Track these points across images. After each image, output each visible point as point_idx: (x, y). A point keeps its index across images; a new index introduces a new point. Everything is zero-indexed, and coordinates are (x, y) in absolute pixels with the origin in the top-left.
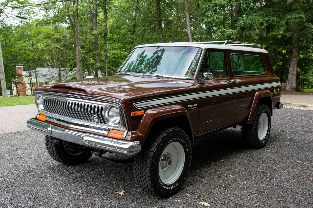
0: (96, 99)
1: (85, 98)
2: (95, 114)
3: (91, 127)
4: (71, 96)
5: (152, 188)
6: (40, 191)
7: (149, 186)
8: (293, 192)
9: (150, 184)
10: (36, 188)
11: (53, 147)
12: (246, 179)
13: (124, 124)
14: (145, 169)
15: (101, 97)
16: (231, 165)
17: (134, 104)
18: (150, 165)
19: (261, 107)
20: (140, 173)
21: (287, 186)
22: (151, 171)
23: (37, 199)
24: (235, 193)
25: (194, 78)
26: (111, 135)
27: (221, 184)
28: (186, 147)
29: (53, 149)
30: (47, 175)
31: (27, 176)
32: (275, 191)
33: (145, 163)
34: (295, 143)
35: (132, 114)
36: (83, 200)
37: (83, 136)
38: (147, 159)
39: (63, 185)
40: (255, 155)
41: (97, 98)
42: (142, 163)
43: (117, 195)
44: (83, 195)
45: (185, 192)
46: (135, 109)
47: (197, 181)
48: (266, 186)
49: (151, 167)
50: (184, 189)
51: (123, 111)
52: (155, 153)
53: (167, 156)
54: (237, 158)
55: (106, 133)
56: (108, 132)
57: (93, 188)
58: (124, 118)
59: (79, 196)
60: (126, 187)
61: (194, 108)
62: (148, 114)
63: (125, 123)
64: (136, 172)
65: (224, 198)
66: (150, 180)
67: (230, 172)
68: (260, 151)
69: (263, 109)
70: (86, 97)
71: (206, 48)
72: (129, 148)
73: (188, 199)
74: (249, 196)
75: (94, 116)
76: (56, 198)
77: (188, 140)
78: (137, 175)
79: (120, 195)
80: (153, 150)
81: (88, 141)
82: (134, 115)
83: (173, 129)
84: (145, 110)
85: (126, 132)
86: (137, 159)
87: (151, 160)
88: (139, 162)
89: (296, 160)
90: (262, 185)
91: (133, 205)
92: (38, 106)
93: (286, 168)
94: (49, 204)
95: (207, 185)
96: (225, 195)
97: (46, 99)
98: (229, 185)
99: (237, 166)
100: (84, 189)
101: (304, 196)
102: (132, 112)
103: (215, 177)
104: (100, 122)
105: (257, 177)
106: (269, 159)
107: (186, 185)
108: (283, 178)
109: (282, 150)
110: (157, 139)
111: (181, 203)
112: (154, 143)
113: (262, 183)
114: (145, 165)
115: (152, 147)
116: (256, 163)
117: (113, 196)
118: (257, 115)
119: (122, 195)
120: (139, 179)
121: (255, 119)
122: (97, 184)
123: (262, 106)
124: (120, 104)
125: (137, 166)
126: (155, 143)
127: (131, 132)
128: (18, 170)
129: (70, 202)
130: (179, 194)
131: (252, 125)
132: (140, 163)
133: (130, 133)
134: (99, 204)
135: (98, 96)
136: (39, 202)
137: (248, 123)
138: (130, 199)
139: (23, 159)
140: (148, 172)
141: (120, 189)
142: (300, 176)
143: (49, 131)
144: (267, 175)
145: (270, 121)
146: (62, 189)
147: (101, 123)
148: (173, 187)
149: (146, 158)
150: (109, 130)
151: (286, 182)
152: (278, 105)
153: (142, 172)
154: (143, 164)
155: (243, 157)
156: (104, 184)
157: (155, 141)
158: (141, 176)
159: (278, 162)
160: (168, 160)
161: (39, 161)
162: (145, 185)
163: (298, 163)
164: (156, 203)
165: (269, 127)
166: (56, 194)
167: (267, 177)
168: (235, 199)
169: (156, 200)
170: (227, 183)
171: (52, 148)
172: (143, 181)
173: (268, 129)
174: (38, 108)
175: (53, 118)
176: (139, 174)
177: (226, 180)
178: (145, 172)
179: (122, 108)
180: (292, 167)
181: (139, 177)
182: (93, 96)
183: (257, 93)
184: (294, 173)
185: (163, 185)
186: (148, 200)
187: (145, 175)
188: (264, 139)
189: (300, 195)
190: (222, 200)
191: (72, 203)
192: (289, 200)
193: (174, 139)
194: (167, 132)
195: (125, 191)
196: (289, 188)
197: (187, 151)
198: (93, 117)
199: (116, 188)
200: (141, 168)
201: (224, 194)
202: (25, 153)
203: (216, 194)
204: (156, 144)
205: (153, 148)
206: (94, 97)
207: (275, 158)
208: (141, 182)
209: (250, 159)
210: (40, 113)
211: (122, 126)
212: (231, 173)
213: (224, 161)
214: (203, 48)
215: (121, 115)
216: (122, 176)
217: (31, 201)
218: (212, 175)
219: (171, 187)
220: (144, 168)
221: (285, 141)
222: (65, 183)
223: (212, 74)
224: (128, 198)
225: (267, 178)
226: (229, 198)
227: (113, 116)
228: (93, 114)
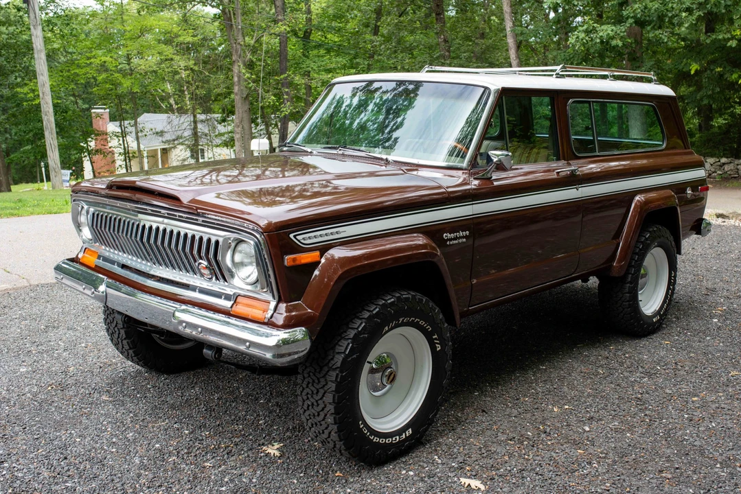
0: (203, 221)
1: (179, 216)
2: (201, 258)
3: (193, 288)
4: (146, 209)
5: (342, 443)
6: (78, 440)
7: (334, 436)
8: (702, 455)
9: (336, 433)
10: (69, 432)
11: (121, 330)
12: (592, 418)
13: (269, 284)
14: (323, 396)
15: (216, 216)
16: (562, 379)
17: (291, 236)
18: (334, 385)
19: (650, 232)
20: (313, 404)
21: (691, 440)
22: (336, 401)
23: (64, 461)
24: (554, 455)
25: (465, 165)
26: (240, 309)
27: (526, 431)
28: (436, 339)
29: (119, 333)
30: (104, 398)
31: (56, 399)
32: (657, 452)
33: (322, 380)
34: (736, 322)
35: (288, 259)
36: (175, 468)
37: (175, 311)
38: (328, 371)
39: (136, 424)
40: (628, 353)
41: (205, 217)
42: (316, 381)
43: (262, 454)
44: (178, 452)
45: (430, 450)
46: (296, 249)
47: (467, 421)
48: (638, 438)
49: (337, 391)
50: (429, 441)
51: (264, 252)
52: (347, 356)
53: (386, 362)
54: (582, 361)
55: (228, 304)
56: (232, 302)
57: (207, 433)
58: (268, 270)
59: (167, 455)
60: (288, 434)
61: (460, 241)
62: (332, 261)
63: (271, 282)
64: (304, 401)
65: (524, 470)
66: (335, 423)
67: (556, 399)
68: (644, 342)
69: (653, 239)
70: (180, 214)
71: (500, 88)
72: (277, 346)
73: (433, 468)
74: (590, 463)
75: (201, 261)
76: (110, 460)
77: (439, 322)
78: (306, 409)
79: (268, 455)
80: (341, 348)
81: (184, 324)
82: (292, 264)
83: (398, 295)
84: (324, 249)
85: (273, 304)
86: (305, 368)
87: (337, 375)
88: (309, 376)
89: (730, 369)
90: (628, 435)
91: (296, 482)
92: (80, 230)
93: (699, 389)
94: (91, 476)
95: (488, 433)
96: (528, 460)
97: (96, 215)
98: (545, 432)
99: (576, 381)
100: (184, 438)
101: (730, 466)
102: (287, 254)
103: (515, 412)
104: (214, 278)
105: (620, 414)
106: (663, 364)
107: (439, 430)
108: (686, 416)
109: (700, 342)
110: (354, 321)
111: (415, 478)
112: (345, 332)
113: (629, 430)
114: (324, 386)
115: (342, 341)
116: (626, 374)
117: (251, 455)
118: (636, 254)
119: (272, 455)
120: (310, 418)
121: (630, 263)
122: (219, 425)
123: (651, 230)
124: (258, 236)
125: (305, 386)
126: (350, 330)
127: (285, 305)
128: (38, 383)
129: (142, 471)
130: (414, 455)
131: (622, 279)
132: (311, 381)
133: (283, 306)
134: (213, 477)
135: (208, 214)
136: (69, 470)
137: (615, 273)
138: (291, 466)
139: (57, 353)
140: (330, 403)
141: (274, 438)
142: (730, 412)
143: (100, 293)
144: (646, 408)
145: (673, 267)
146: (131, 434)
147: (217, 279)
148: (398, 437)
149: (326, 369)
150: (235, 298)
151: (691, 429)
152: (698, 227)
153: (317, 401)
154: (319, 382)
155: (597, 358)
156: (237, 424)
157: (350, 326)
158: (314, 412)
159: (682, 373)
160: (387, 372)
161: (94, 360)
162: (323, 433)
163: (732, 376)
164: (352, 477)
165: (672, 283)
166: (114, 450)
167: (647, 412)
168: (551, 471)
169: (354, 469)
170: (541, 428)
171: (117, 332)
172: (319, 424)
173: (668, 288)
174: (79, 235)
175: (113, 262)
176: (310, 407)
177: (540, 420)
178: (324, 402)
179: (263, 247)
180: (715, 388)
181: (309, 415)
182: (196, 213)
183: (637, 198)
184: (717, 405)
185: (371, 435)
186: (335, 469)
187: (323, 409)
188: (657, 313)
189: (718, 466)
190: (517, 475)
191: (147, 473)
192: (688, 477)
193: (401, 320)
194: (381, 303)
195: (282, 445)
196: (695, 443)
197: (438, 349)
198: (197, 264)
199: (264, 435)
200: (315, 392)
201: (526, 457)
202: (64, 338)
203: (506, 458)
204: (352, 333)
205: (344, 343)
206: (198, 215)
207: (676, 363)
208: (314, 426)
209: (614, 364)
210: (85, 246)
211: (265, 290)
212: (558, 401)
213: (545, 370)
214: (493, 88)
215: (260, 263)
216: (284, 403)
217: (50, 467)
218: (507, 406)
219: (394, 439)
220: (322, 391)
221: (712, 317)
222: (143, 419)
223: (510, 154)
224: (286, 464)
225: (646, 417)
226: (538, 469)
227: (242, 264)
228: (197, 256)
